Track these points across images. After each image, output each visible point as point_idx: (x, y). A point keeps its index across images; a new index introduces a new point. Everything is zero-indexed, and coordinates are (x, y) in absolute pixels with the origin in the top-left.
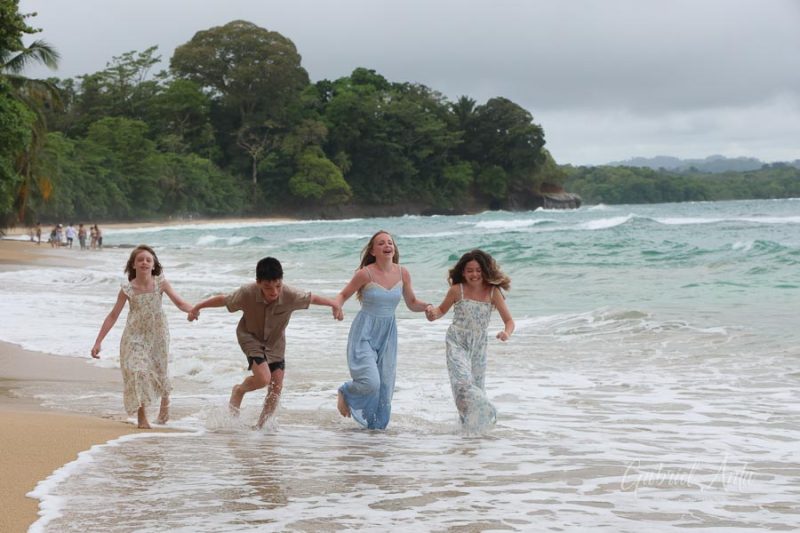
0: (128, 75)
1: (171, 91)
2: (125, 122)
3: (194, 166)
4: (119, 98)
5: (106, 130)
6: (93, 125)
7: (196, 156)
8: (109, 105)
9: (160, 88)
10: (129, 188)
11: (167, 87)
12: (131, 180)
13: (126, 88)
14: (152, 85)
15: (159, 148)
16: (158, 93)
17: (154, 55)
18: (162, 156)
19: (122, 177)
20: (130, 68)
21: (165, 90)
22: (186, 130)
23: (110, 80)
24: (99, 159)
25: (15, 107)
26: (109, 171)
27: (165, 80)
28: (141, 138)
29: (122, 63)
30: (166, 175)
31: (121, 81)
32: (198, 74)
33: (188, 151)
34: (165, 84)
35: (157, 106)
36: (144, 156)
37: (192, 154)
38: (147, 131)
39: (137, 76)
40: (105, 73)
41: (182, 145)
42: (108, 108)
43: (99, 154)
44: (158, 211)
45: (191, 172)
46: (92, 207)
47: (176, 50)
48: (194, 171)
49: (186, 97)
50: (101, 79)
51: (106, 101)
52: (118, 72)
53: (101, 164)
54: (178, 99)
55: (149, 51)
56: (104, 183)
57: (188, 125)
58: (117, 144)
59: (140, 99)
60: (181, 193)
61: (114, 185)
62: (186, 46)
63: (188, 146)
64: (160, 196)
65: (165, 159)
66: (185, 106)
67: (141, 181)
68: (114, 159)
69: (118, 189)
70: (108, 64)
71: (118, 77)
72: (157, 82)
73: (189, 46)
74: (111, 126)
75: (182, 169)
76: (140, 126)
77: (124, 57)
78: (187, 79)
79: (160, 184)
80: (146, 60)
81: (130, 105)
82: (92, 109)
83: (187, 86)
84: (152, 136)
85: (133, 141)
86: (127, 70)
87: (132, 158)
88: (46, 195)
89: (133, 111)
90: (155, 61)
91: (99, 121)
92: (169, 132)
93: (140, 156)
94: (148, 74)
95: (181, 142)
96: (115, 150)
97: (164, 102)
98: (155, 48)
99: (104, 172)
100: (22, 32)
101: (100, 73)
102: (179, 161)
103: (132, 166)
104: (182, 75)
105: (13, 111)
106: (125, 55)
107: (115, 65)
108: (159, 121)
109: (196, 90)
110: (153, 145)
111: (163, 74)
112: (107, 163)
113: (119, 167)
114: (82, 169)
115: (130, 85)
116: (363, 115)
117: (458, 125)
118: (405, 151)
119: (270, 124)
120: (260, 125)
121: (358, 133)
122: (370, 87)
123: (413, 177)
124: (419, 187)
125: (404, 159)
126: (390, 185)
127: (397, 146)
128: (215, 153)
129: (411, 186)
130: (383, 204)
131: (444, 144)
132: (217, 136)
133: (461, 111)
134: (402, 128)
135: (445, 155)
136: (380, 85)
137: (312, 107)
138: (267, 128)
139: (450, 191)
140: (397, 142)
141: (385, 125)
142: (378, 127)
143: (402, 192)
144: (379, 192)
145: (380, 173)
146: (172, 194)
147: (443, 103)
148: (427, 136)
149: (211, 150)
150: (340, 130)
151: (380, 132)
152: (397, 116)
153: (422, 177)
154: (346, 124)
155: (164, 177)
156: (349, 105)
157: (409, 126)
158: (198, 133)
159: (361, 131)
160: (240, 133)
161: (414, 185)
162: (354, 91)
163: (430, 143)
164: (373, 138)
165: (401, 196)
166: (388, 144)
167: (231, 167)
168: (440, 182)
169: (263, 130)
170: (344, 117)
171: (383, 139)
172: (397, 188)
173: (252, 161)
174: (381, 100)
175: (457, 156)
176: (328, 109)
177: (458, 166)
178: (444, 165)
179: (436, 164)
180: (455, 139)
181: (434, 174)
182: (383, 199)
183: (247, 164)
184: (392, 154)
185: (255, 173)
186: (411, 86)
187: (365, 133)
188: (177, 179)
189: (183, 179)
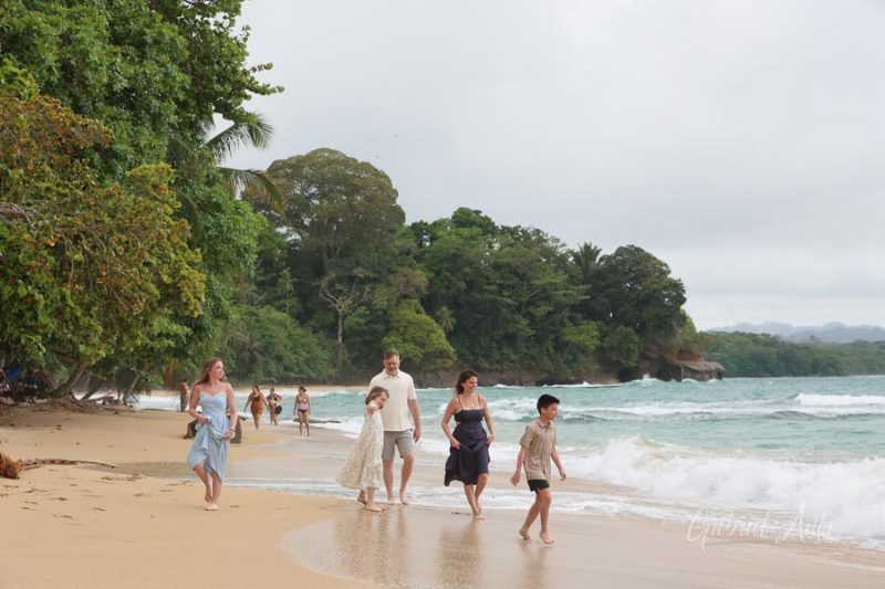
3: (270, 320)
7: (273, 309)
22: (258, 278)
30: (239, 331)
32: (273, 212)
33: (263, 303)
37: (268, 306)
41: (255, 296)
45: (268, 329)
48: (270, 326)
49: (260, 238)
57: (262, 271)
60: (255, 352)
63: (261, 298)
64: (232, 355)
65: (239, 312)
66: (261, 248)
75: (257, 325)
79: (232, 343)
95: (254, 292)
102: (254, 314)
109: (271, 231)
116: (469, 263)
117: (581, 277)
118: (518, 309)
119: (359, 272)
120: (346, 274)
121: (463, 285)
122: (476, 230)
123: (528, 339)
124: (534, 352)
125: (518, 317)
126: (499, 349)
127: (509, 301)
128: (293, 307)
129: (526, 350)
130: (491, 371)
131: (565, 300)
132: (295, 284)
133: (583, 261)
134: (516, 280)
135: (566, 313)
136: (487, 226)
137: (407, 254)
138: (356, 277)
139: (571, 357)
140: (509, 297)
141: (495, 276)
142: (487, 278)
143: (513, 357)
144: (487, 357)
145: (487, 333)
146: (246, 354)
147: (562, 251)
148: (544, 290)
149: (287, 302)
150: (441, 281)
151: (489, 284)
152: (509, 265)
153: (538, 339)
154: (449, 274)
155: (238, 333)
156: (453, 251)
157: (522, 277)
158: (273, 282)
159: (466, 282)
160: (324, 284)
161: (529, 349)
162: (457, 234)
163: (547, 299)
164: (481, 291)
165: (512, 361)
166: (499, 298)
167: (311, 323)
168: (560, 345)
169: (352, 279)
170: (446, 265)
171: (492, 293)
172: (507, 351)
173: (337, 316)
174: (491, 246)
175: (580, 315)
176: (427, 255)
177: (581, 327)
178: (563, 324)
179: (553, 325)
180: (578, 294)
181: (552, 336)
182: (491, 364)
183: (330, 319)
184: (504, 310)
185: (340, 331)
186: (524, 231)
187: (471, 285)
188: (251, 336)
189: (258, 336)
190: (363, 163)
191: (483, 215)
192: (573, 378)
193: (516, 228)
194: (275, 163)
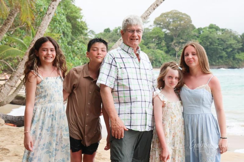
1: (153, 30)
3: (158, 53)
7: (159, 50)
14: (147, 29)
15: (147, 48)
32: (161, 26)
33: (157, 48)
34: (152, 28)
35: (149, 35)
36: (143, 50)
41: (155, 47)
47: (156, 18)
48: (158, 54)
49: (157, 32)
54: (155, 33)
60: (153, 61)
65: (149, 51)
66: (157, 35)
72: (149, 28)
73: (159, 17)
75: (154, 54)
78: (158, 27)
83: (158, 29)
84: (146, 44)
90: (148, 22)
92: (152, 42)
97: (151, 34)
102: (153, 52)
108: (149, 39)
109: (160, 31)
111: (151, 26)
116: (211, 38)
117: (241, 41)
118: (224, 49)
119: (181, 41)
120: (179, 41)
121: (209, 44)
122: (214, 30)
123: (226, 57)
124: (227, 60)
125: (223, 52)
126: (218, 60)
127: (221, 48)
128: (165, 49)
129: (225, 60)
130: (216, 65)
131: (236, 47)
132: (166, 44)
133: (242, 37)
134: (223, 42)
135: (236, 51)
136: (217, 29)
137: (195, 36)
138: (181, 42)
139: (237, 62)
140: (221, 47)
141: (217, 41)
142: (215, 42)
143: (222, 62)
144: (215, 62)
145: (215, 56)
147: (237, 34)
148: (231, 44)
149: (164, 48)
150: (203, 43)
151: (216, 43)
152: (221, 39)
153: (229, 57)
154: (205, 41)
156: (207, 35)
157: (225, 42)
158: (160, 43)
159: (210, 43)
160: (173, 43)
161: (226, 59)
162: (209, 31)
163: (231, 47)
164: (214, 45)
165: (222, 63)
166: (218, 47)
167: (170, 53)
168: (234, 59)
169: (180, 42)
170: (205, 39)
171: (216, 46)
172: (220, 60)
173: (176, 52)
174: (217, 34)
175: (240, 51)
176: (200, 36)
177: (240, 54)
178: (236, 54)
179: (233, 53)
180: (240, 46)
181: (232, 56)
182: (216, 63)
183: (174, 52)
184: (219, 50)
185: (177, 55)
186: (227, 30)
187: (211, 44)
188: (152, 57)
189: (154, 57)
190: (184, 14)
191: (216, 25)
192: (238, 67)
193: (225, 29)
194: (162, 14)
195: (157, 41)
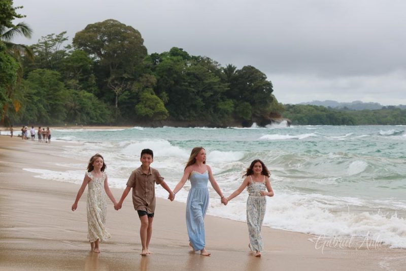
0: (50, 46)
1: (73, 56)
2: (49, 72)
3: (84, 97)
4: (44, 59)
5: (38, 75)
6: (31, 73)
7: (85, 92)
8: (39, 63)
9: (67, 54)
10: (50, 108)
11: (71, 54)
12: (50, 104)
13: (48, 54)
14: (63, 53)
15: (65, 87)
16: (65, 57)
17: (65, 36)
18: (67, 91)
19: (45, 102)
20: (51, 42)
21: (69, 55)
22: (80, 77)
23: (40, 49)
24: (34, 91)
25: (9, 60)
26: (39, 98)
27: (70, 50)
28: (57, 81)
29: (47, 40)
30: (69, 101)
31: (46, 50)
32: (87, 48)
33: (81, 89)
34: (70, 52)
35: (65, 64)
36: (58, 91)
37: (83, 90)
38: (60, 77)
39: (54, 48)
40: (38, 45)
41: (78, 85)
42: (38, 64)
43: (34, 89)
44: (64, 121)
45: (83, 100)
46: (29, 118)
47: (76, 34)
48: (84, 99)
49: (81, 59)
50: (35, 48)
51: (37, 61)
52: (44, 45)
53: (35, 94)
54: (76, 61)
55: (62, 34)
56: (36, 104)
57: (81, 74)
58: (43, 83)
59: (56, 60)
60: (77, 111)
61: (42, 106)
62: (81, 32)
63: (81, 86)
64: (66, 112)
65: (69, 92)
66: (81, 64)
67: (56, 104)
68: (42, 92)
69: (44, 108)
70: (39, 40)
71: (44, 47)
72: (65, 51)
73: (83, 32)
74: (40, 74)
75: (78, 99)
76: (56, 74)
77: (48, 37)
78: (81, 50)
79: (66, 106)
80: (60, 39)
81: (51, 63)
82: (30, 64)
83: (82, 54)
84: (62, 80)
85: (52, 82)
86: (49, 44)
87: (51, 91)
88: (17, 109)
89: (52, 66)
90: (65, 39)
91: (34, 71)
92: (71, 78)
93: (56, 90)
94: (61, 47)
95: (77, 83)
96: (43, 86)
97: (69, 62)
98: (65, 32)
99: (36, 98)
100: (14, 17)
101: (35, 45)
102: (76, 94)
103: (52, 96)
104: (79, 48)
105: (8, 62)
106: (48, 35)
107: (43, 41)
108: (65, 72)
109: (86, 56)
110: (62, 84)
111: (69, 47)
112: (38, 94)
113: (44, 96)
114: (25, 97)
115: (50, 52)
116: (176, 72)
117: (227, 79)
118: (198, 93)
119: (126, 76)
120: (120, 76)
122: (180, 58)
123: (202, 107)
124: (205, 113)
125: (197, 97)
127: (193, 90)
128: (95, 91)
129: (201, 112)
130: (185, 121)
131: (219, 90)
132: (96, 80)
133: (228, 72)
134: (197, 80)
135: (219, 96)
136: (185, 56)
137: (148, 68)
139: (221, 116)
140: (193, 88)
141: (187, 78)
142: (184, 79)
143: (195, 115)
144: (183, 115)
145: (184, 104)
146: (72, 112)
147: (219, 67)
148: (209, 85)
149: (93, 89)
150: (163, 80)
151: (184, 82)
152: (194, 74)
153: (207, 107)
154: (167, 77)
155: (68, 102)
156: (169, 67)
157: (200, 79)
158: (87, 79)
159: (174, 81)
160: (109, 80)
162: (171, 59)
163: (211, 89)
164: (181, 85)
165: (195, 117)
166: (189, 88)
167: (104, 98)
168: (216, 110)
169: (123, 78)
170: (165, 73)
171: (186, 86)
172: (193, 112)
173: (115, 95)
174: (186, 65)
175: (225, 97)
176: (157, 69)
177: (226, 102)
178: (218, 101)
179: (214, 101)
180: (225, 87)
181: (213, 106)
182: (185, 118)
183: (112, 96)
184: (191, 94)
185: (117, 102)
186: (202, 58)
187: (177, 82)
188: (75, 104)
189: (78, 104)
190: (128, 26)
191: (183, 50)
192: (222, 125)
193: (199, 57)
194: (88, 26)
195: (81, 76)
